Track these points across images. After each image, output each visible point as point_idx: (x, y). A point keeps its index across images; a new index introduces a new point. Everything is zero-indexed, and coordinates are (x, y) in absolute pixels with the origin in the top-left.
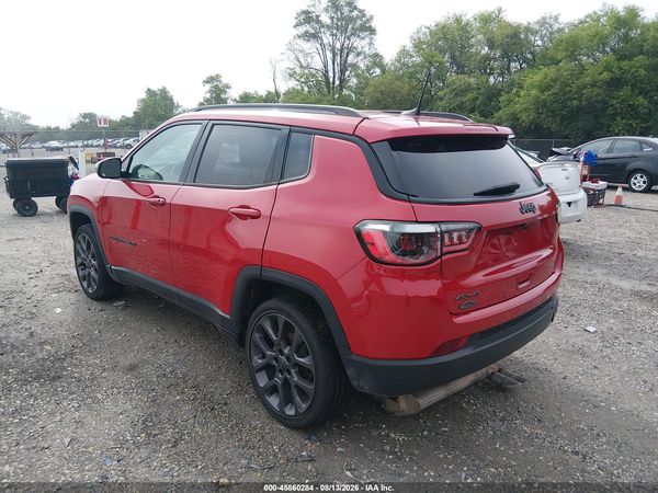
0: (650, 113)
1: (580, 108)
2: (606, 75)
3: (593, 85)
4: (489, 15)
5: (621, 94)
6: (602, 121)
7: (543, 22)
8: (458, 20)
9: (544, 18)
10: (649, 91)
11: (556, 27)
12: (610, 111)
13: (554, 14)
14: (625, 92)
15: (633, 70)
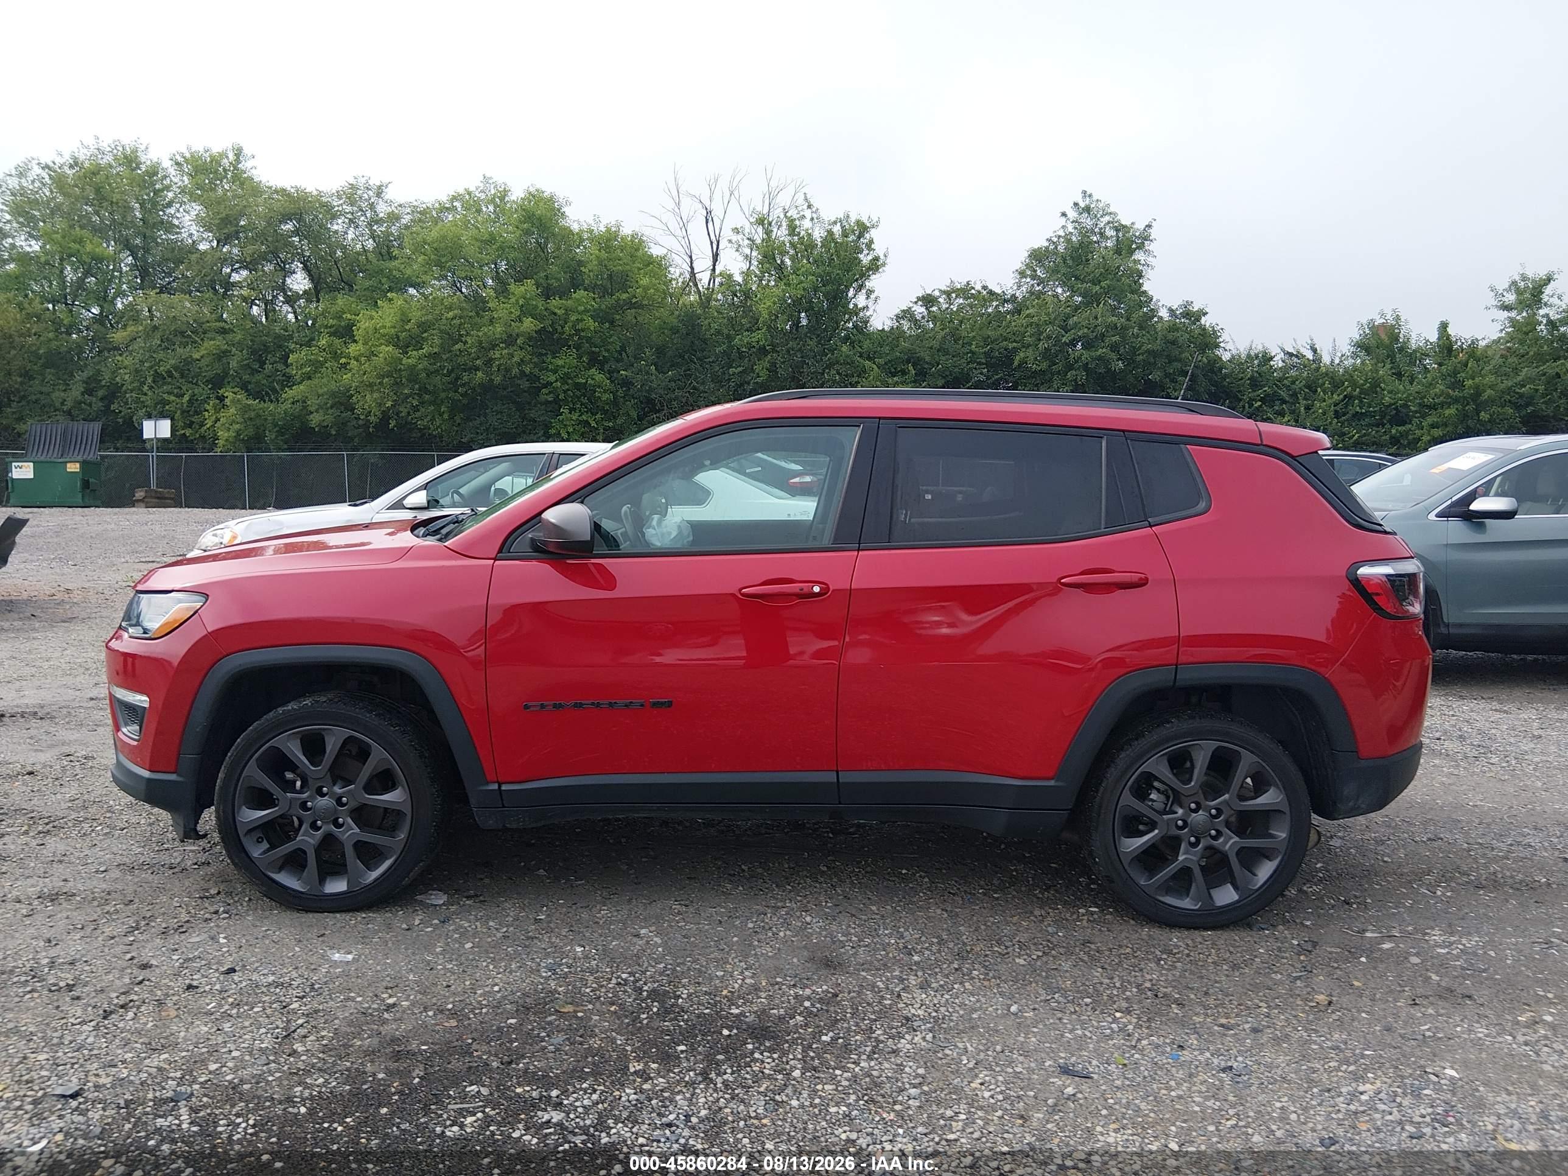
0: (615, 403)
1: (487, 388)
2: (529, 324)
3: (510, 340)
4: (216, 160)
5: (560, 362)
6: (533, 414)
7: (351, 194)
8: (130, 160)
9: (352, 187)
10: (606, 360)
11: (382, 209)
12: (545, 395)
13: (375, 182)
14: (565, 360)
15: (573, 318)
